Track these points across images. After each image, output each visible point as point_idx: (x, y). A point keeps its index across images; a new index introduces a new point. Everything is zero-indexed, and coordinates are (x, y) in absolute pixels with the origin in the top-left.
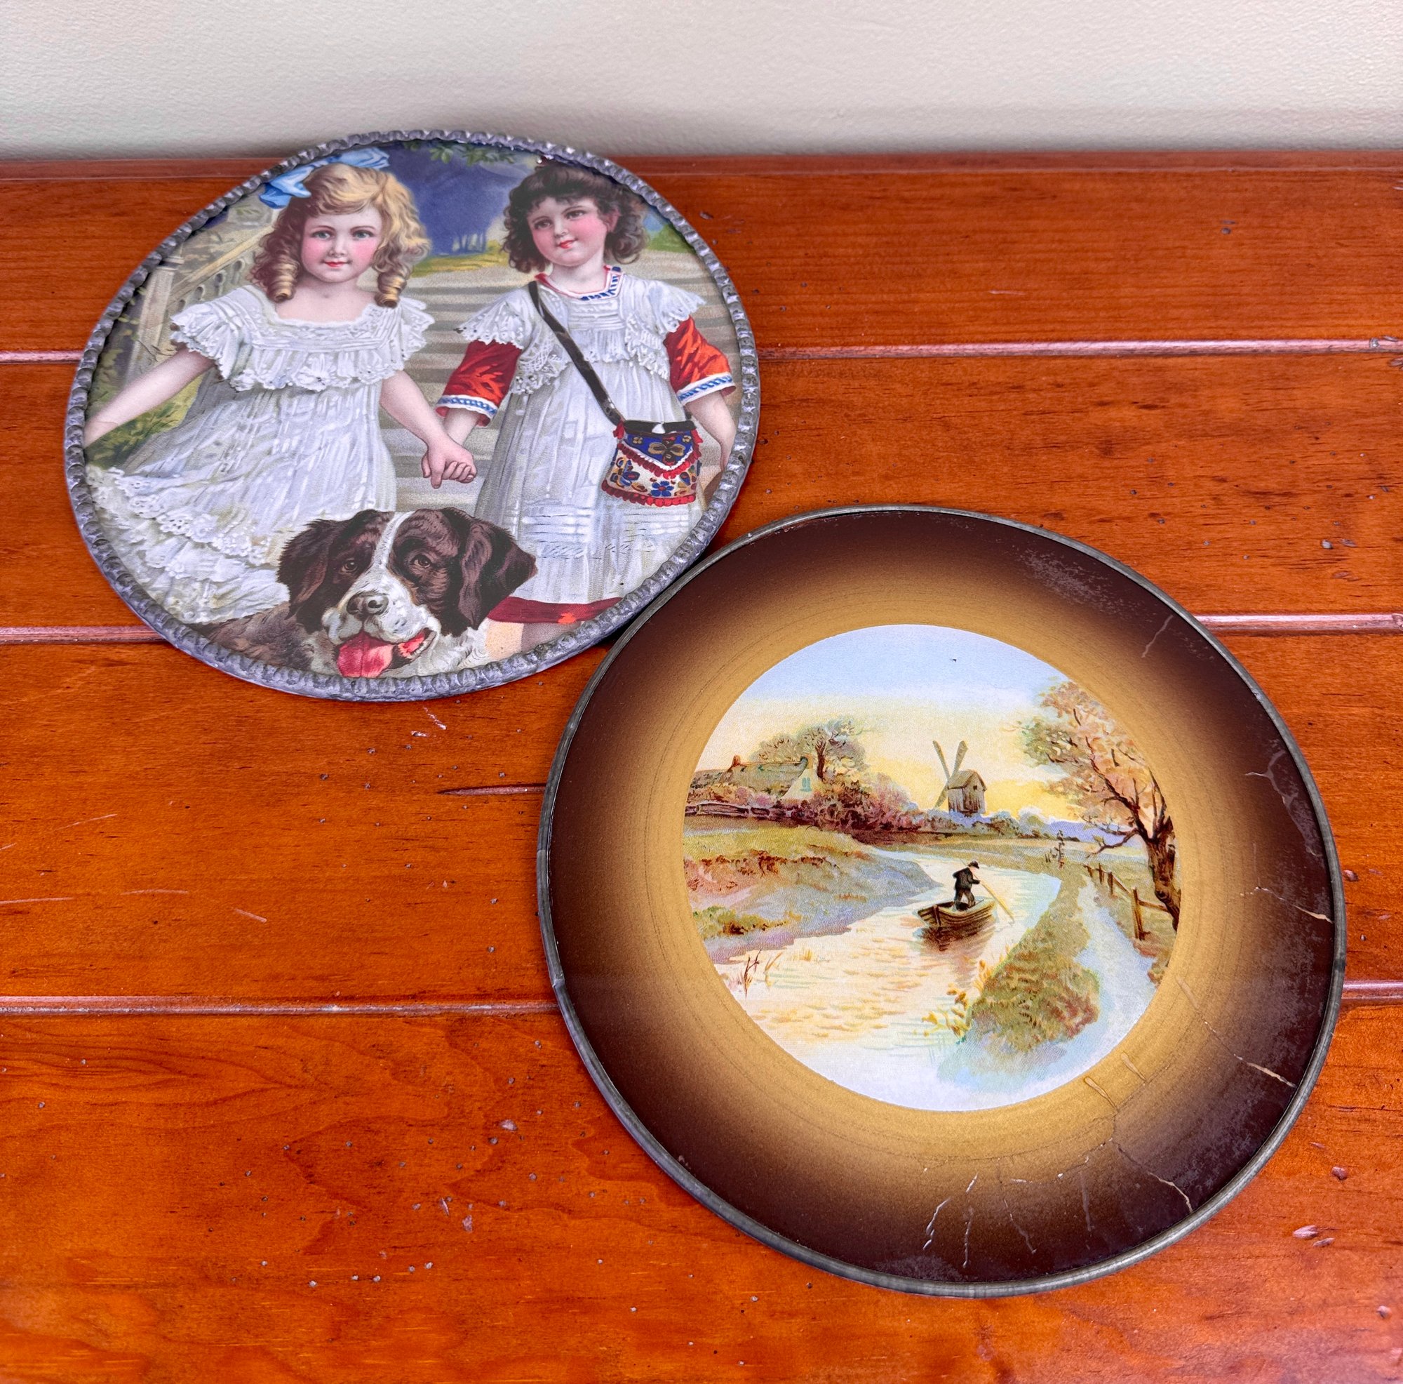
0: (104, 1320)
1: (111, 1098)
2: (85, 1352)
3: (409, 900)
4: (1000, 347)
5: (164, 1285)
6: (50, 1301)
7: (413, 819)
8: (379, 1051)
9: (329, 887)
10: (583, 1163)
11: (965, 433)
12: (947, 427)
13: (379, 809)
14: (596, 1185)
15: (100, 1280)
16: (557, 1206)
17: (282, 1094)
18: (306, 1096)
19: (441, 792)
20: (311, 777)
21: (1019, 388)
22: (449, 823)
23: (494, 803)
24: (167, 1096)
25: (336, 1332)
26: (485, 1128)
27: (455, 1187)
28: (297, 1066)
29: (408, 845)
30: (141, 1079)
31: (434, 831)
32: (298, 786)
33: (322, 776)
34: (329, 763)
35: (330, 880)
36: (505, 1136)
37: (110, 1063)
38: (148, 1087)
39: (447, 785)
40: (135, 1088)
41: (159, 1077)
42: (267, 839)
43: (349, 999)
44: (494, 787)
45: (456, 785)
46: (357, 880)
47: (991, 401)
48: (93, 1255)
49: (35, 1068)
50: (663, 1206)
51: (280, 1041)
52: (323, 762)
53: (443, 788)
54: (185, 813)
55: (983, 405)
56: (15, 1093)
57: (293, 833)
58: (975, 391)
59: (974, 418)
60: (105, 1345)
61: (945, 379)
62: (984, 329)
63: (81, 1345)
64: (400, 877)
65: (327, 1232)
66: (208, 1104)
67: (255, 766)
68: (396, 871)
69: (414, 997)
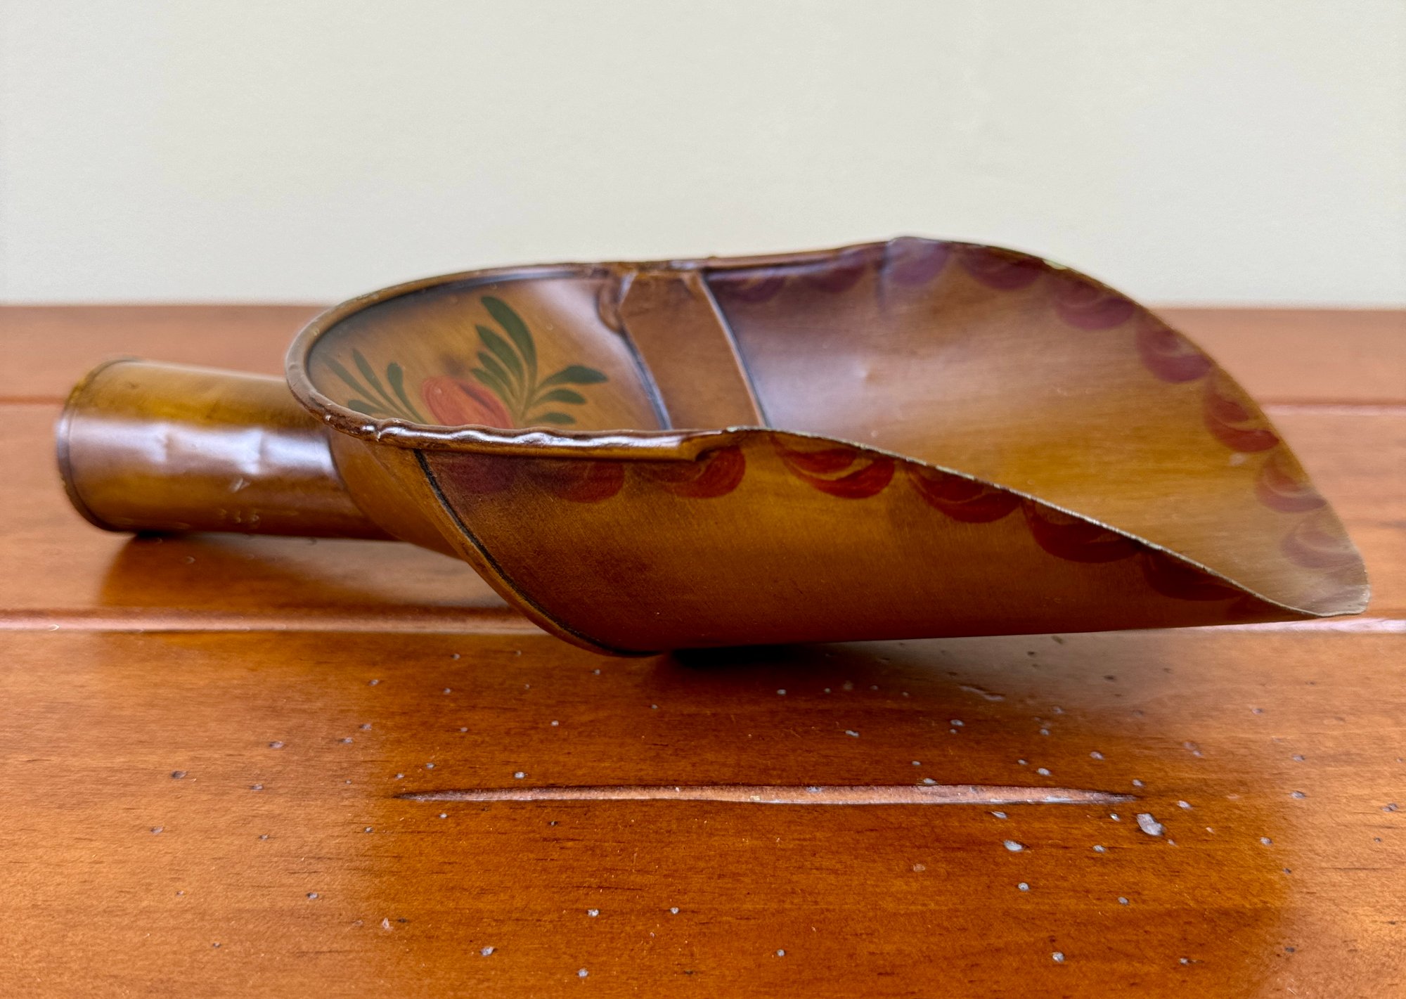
3: (304, 948)
9: (141, 923)
13: (272, 817)
19: (397, 796)
20: (153, 775)
29: (320, 866)
31: (375, 847)
32: (126, 785)
33: (174, 775)
34: (193, 759)
35: (146, 912)
39: (413, 786)
42: (40, 852)
44: (501, 789)
45: (430, 786)
46: (203, 915)
52: (181, 756)
53: (399, 792)
57: (96, 844)
64: (292, 913)
67: (55, 759)
68: (284, 903)
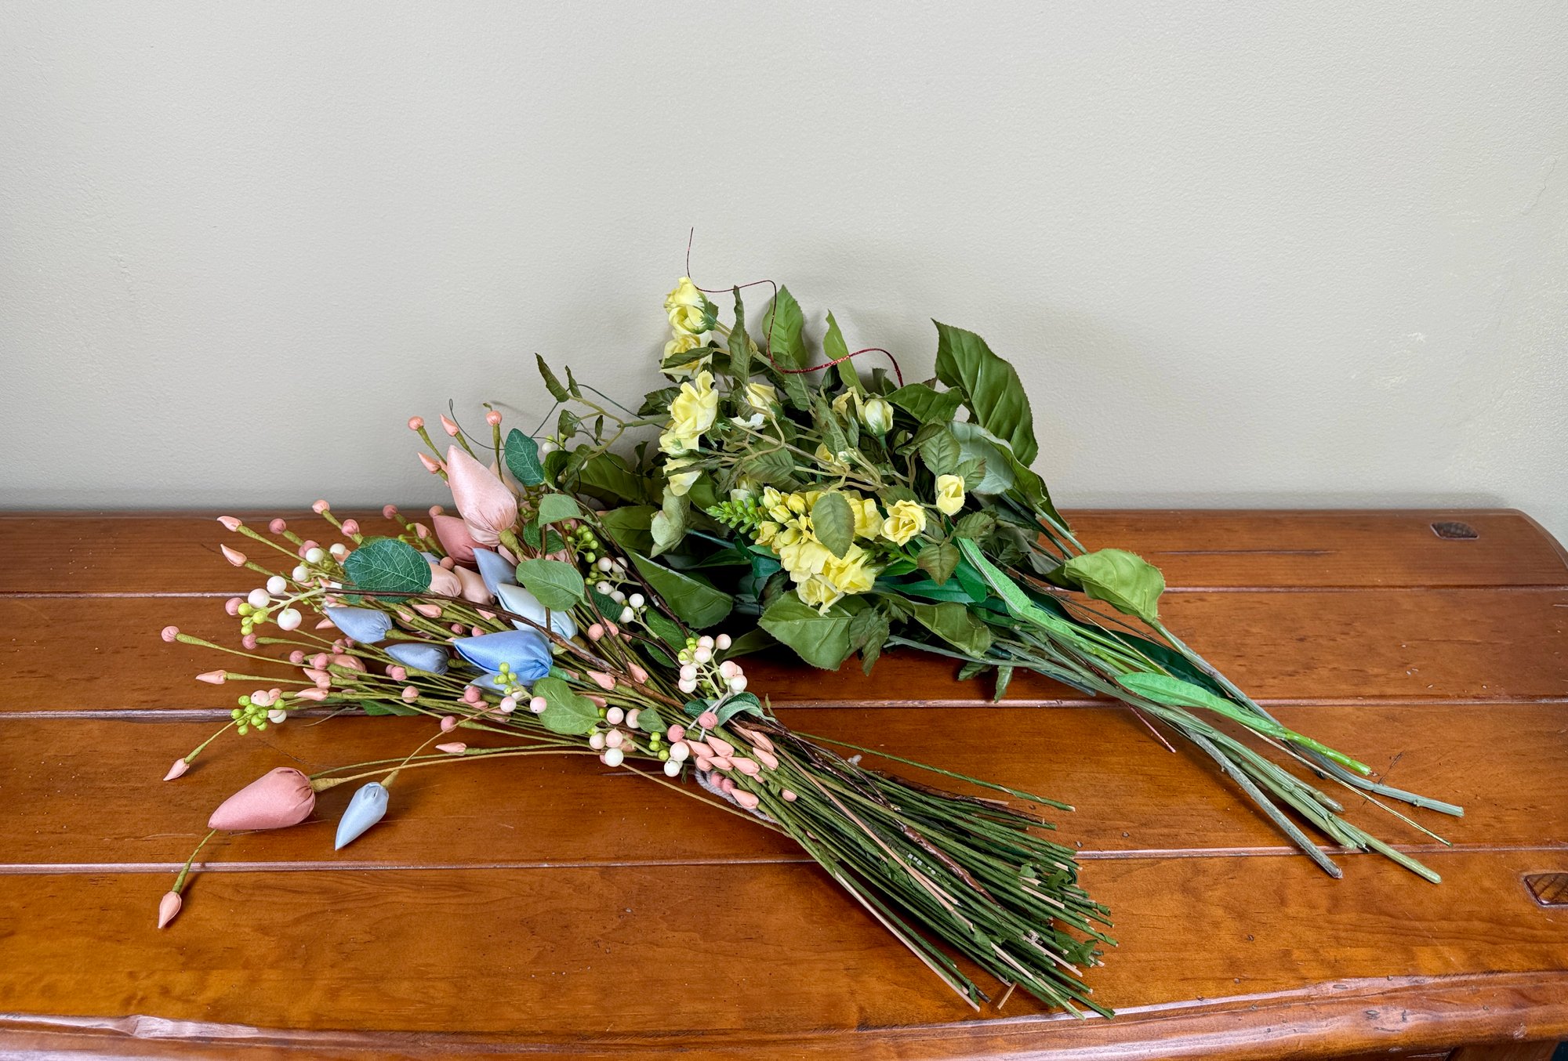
0: (432, 991)
1: (436, 902)
2: (422, 1005)
5: (462, 977)
6: (406, 984)
8: (568, 881)
10: (664, 926)
14: (670, 934)
15: (430, 976)
16: (651, 943)
17: (520, 899)
18: (531, 900)
24: (465, 900)
25: (544, 996)
26: (618, 911)
27: (603, 935)
28: (527, 889)
30: (451, 894)
36: (628, 915)
37: (437, 887)
38: (454, 897)
40: (449, 897)
41: (460, 893)
43: (553, 860)
48: (427, 965)
49: (399, 890)
50: (702, 942)
51: (519, 878)
54: (475, 784)
56: (389, 900)
60: (432, 1002)
63: (420, 1002)
65: (540, 956)
66: (483, 904)
69: (584, 859)
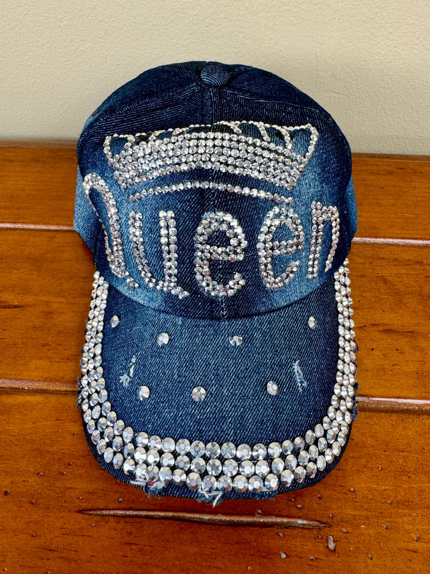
4: (407, 241)
7: (57, 533)
11: (396, 285)
12: (385, 281)
13: (37, 522)
19: (79, 512)
21: (421, 263)
22: (80, 538)
23: (112, 523)
33: (5, 493)
34: (12, 482)
39: (84, 505)
44: (113, 509)
45: (89, 506)
47: (407, 269)
52: (8, 481)
53: (81, 508)
55: (403, 271)
58: (398, 263)
59: (399, 278)
61: (381, 256)
62: (397, 232)
